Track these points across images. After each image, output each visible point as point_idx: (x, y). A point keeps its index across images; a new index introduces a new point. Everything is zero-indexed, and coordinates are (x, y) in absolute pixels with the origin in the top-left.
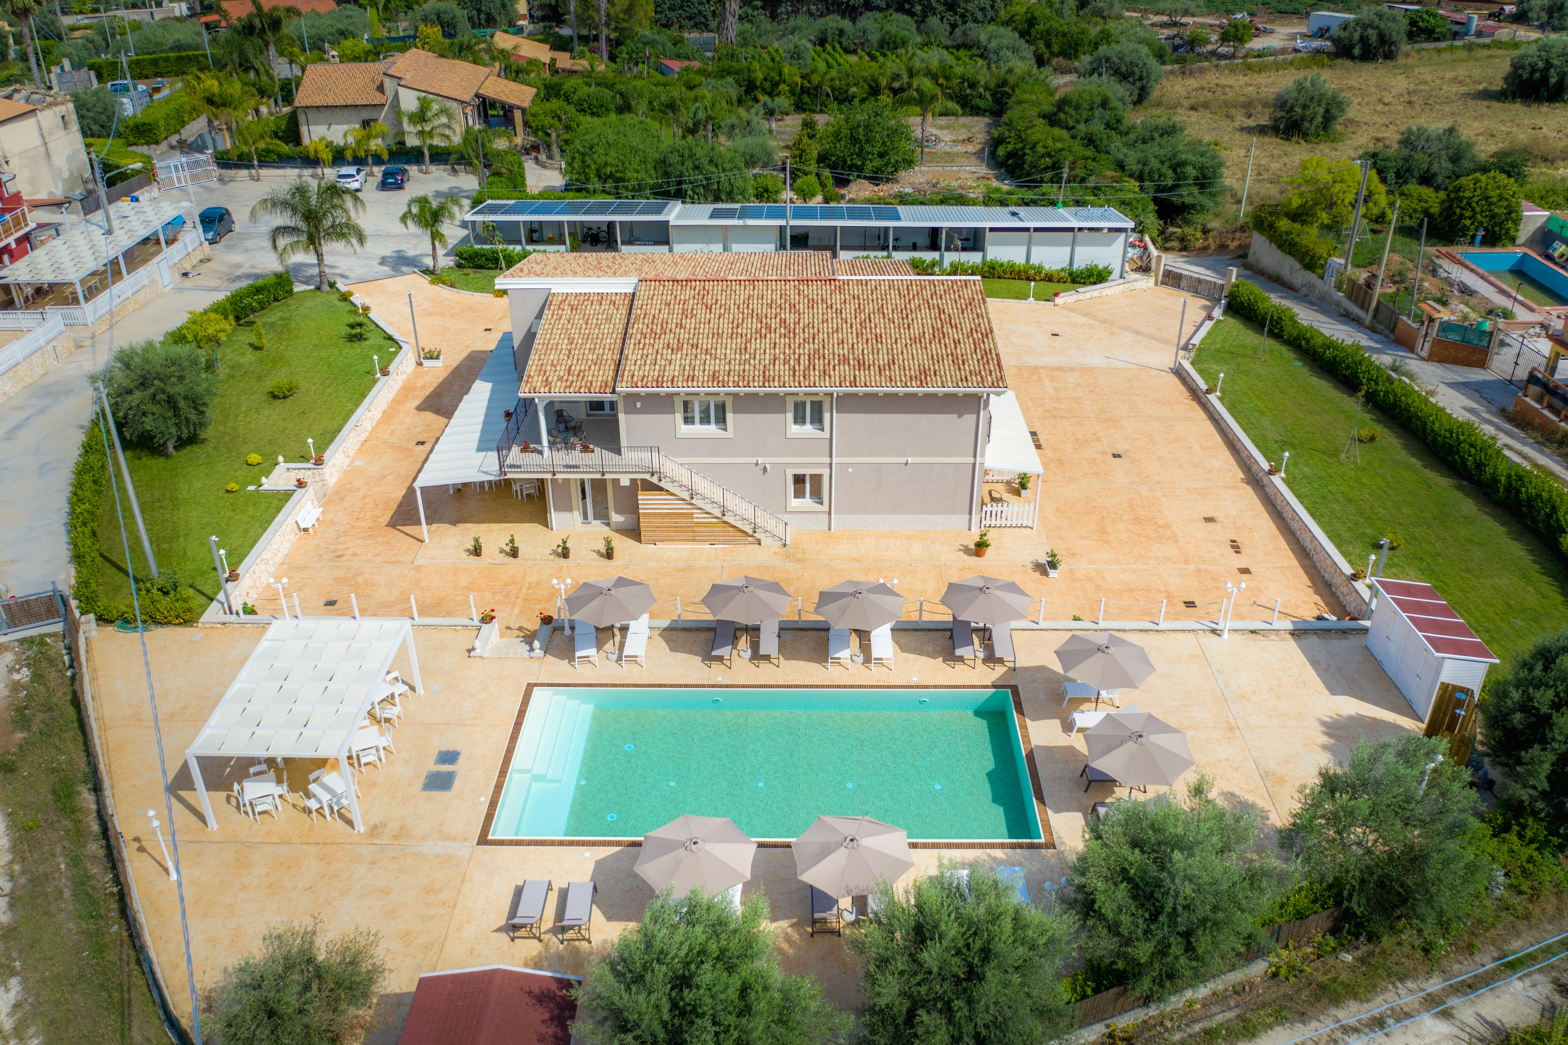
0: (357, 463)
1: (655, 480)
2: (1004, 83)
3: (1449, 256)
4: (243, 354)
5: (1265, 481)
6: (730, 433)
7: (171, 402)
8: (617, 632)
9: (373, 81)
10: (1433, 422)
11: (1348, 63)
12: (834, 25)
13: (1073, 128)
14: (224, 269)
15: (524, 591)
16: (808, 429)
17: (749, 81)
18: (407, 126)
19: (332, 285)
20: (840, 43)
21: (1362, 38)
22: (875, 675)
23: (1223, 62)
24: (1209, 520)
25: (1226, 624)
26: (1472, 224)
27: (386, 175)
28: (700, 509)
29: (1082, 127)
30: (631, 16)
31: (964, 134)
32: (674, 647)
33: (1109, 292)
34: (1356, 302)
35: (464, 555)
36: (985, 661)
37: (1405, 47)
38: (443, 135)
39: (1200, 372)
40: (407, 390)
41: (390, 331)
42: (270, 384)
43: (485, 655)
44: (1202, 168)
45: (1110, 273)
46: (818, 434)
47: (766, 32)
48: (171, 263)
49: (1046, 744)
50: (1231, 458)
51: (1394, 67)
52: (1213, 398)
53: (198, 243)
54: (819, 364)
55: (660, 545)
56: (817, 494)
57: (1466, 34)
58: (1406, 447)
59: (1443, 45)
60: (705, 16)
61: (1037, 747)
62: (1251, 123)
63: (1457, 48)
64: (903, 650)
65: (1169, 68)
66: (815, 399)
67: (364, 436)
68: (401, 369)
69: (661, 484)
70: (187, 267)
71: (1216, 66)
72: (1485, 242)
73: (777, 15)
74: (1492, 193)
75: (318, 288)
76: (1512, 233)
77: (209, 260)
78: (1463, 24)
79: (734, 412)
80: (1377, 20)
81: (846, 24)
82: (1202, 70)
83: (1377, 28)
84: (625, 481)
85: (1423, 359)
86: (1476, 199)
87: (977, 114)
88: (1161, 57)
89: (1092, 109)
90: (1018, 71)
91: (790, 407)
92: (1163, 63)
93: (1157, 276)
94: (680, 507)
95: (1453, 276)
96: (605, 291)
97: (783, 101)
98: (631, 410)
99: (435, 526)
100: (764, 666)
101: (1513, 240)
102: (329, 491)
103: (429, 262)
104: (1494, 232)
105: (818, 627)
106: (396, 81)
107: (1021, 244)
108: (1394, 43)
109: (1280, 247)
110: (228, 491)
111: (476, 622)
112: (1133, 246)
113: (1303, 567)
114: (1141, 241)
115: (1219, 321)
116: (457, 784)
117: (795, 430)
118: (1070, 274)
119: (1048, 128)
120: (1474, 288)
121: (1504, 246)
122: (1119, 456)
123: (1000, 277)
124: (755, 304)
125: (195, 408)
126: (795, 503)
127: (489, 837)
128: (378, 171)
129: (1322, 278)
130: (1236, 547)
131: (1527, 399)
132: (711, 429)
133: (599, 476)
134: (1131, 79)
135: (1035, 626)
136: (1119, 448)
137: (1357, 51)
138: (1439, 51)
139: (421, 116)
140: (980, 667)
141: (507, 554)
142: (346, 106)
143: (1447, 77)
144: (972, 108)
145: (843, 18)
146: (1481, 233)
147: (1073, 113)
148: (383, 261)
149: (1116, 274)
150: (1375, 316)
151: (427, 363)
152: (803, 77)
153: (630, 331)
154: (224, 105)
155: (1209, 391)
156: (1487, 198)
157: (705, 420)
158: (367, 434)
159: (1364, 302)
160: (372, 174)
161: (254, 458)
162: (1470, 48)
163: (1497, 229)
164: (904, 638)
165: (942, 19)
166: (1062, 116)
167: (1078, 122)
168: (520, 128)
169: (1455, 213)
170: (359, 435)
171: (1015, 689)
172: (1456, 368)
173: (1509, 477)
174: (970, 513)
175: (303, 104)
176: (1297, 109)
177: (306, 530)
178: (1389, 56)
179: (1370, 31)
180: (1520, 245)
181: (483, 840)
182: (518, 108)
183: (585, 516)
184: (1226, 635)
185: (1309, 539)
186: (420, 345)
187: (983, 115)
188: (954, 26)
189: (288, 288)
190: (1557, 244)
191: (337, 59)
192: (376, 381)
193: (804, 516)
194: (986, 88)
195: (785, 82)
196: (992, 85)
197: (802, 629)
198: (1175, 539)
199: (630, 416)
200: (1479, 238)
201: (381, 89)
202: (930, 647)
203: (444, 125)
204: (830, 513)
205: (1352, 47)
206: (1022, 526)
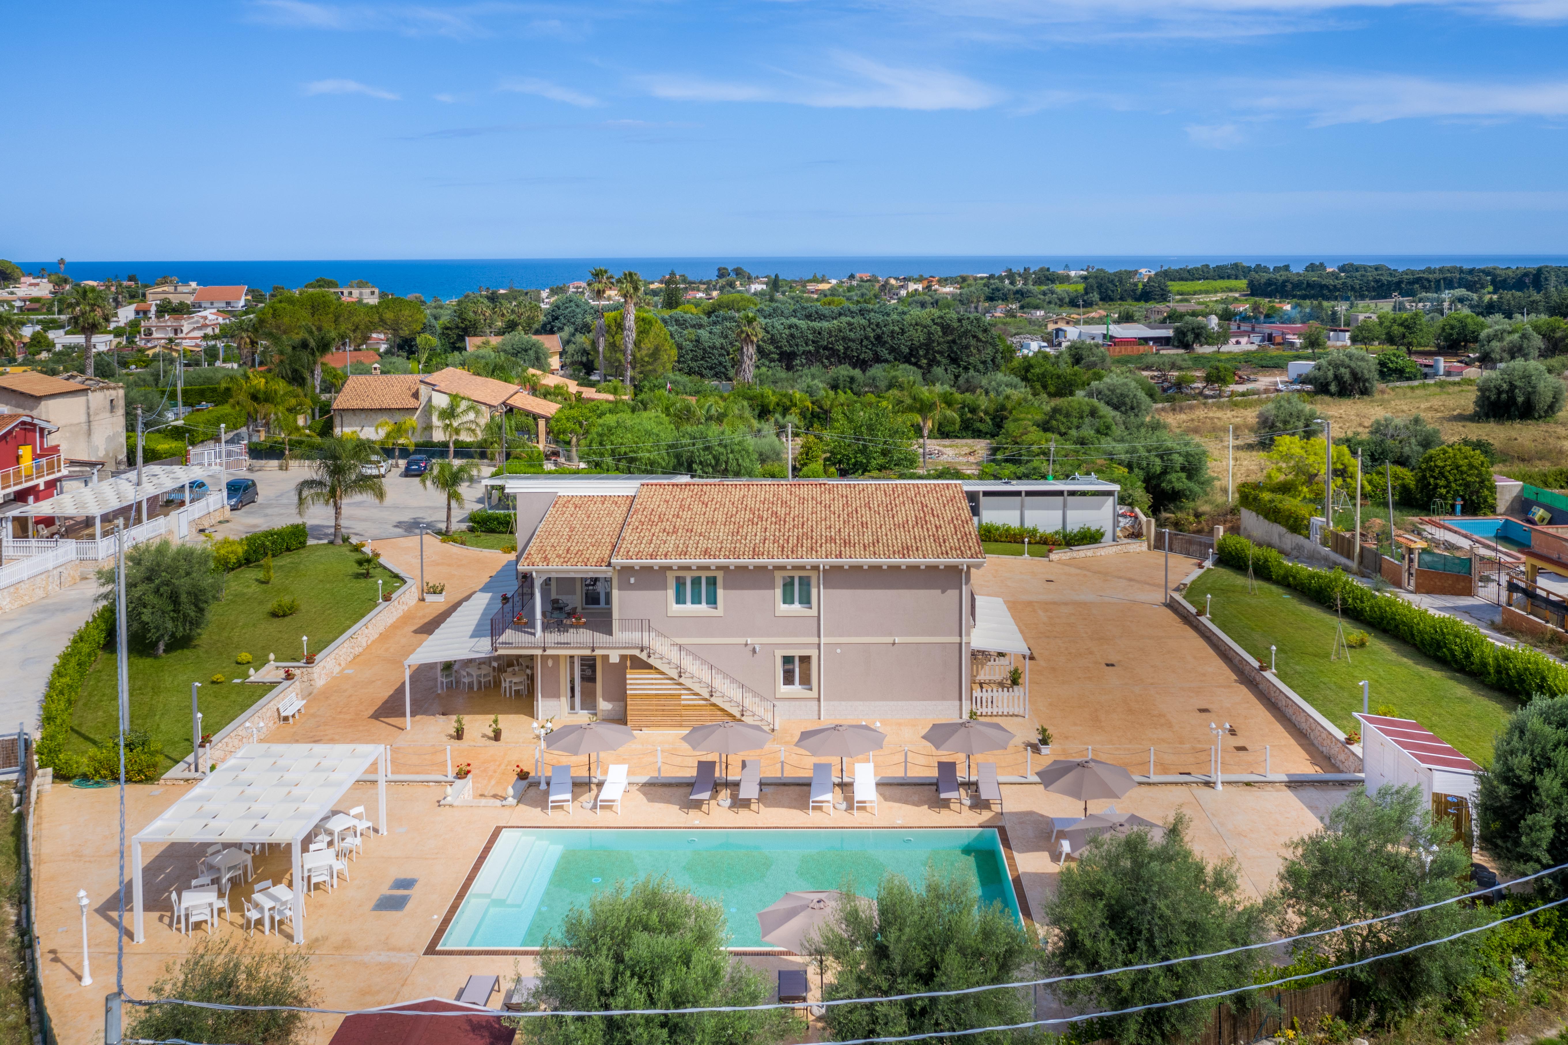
0: (346, 671)
1: (643, 656)
2: (1003, 408)
3: (1430, 523)
4: (248, 586)
5: (1258, 678)
6: (720, 611)
7: (174, 598)
8: (593, 787)
9: (409, 389)
10: (1418, 624)
11: (1327, 398)
12: (846, 373)
13: (1065, 434)
14: (241, 528)
15: (503, 767)
16: (796, 608)
17: (762, 406)
18: (435, 420)
19: (346, 540)
20: (851, 389)
21: (1336, 377)
22: (858, 818)
23: (1210, 401)
24: (1202, 711)
25: (1219, 777)
26: (1448, 492)
27: (409, 464)
28: (689, 689)
29: (1074, 432)
30: (655, 360)
31: (967, 450)
32: (651, 799)
33: (1103, 552)
34: (1342, 554)
35: (445, 739)
36: (971, 807)
37: (1380, 386)
38: (469, 429)
39: (1191, 602)
40: (405, 619)
41: (396, 570)
42: (271, 605)
43: (455, 804)
44: (1187, 455)
45: (1102, 535)
46: (806, 612)
47: (781, 380)
48: (191, 518)
49: (1034, 871)
50: (1223, 665)
51: (1372, 401)
52: (1205, 620)
53: (220, 505)
54: (807, 543)
55: (646, 731)
56: (806, 681)
57: (1436, 374)
58: (1396, 651)
59: (1416, 383)
60: (725, 367)
61: (1025, 873)
62: (1239, 442)
63: (1428, 385)
64: (886, 799)
65: (1160, 405)
66: (803, 573)
67: (357, 650)
68: (403, 599)
69: (651, 661)
70: (206, 524)
71: (1204, 404)
72: (1465, 511)
73: (793, 367)
74: (1461, 463)
75: (331, 543)
76: (1490, 500)
77: (227, 521)
78: (1431, 366)
79: (725, 588)
80: (1347, 360)
81: (857, 373)
82: (1191, 408)
83: (1349, 367)
84: (614, 658)
85: (1411, 592)
86: (1448, 468)
87: (979, 437)
88: (1151, 395)
89: (1082, 417)
90: (1015, 397)
91: (779, 583)
92: (1155, 402)
93: (1148, 540)
94: (667, 688)
95: (1437, 536)
96: (608, 494)
97: (793, 419)
98: (625, 586)
99: (418, 717)
100: (743, 812)
101: (1493, 509)
102: (315, 691)
103: (443, 526)
104: (1472, 501)
105: (801, 782)
106: (430, 389)
107: (1014, 508)
108: (1366, 380)
109: (1266, 517)
110: (213, 682)
111: (450, 778)
112: (1124, 516)
113: (1301, 745)
114: (1132, 512)
115: (1209, 569)
116: (410, 906)
117: (783, 608)
118: (1064, 537)
119: (1041, 433)
120: (1459, 544)
121: (1485, 514)
122: (1113, 665)
123: (996, 541)
124: (750, 502)
125: (196, 606)
126: (784, 690)
127: (438, 948)
128: (402, 463)
129: (1308, 538)
130: (1233, 732)
131: (1512, 608)
132: (703, 608)
133: (588, 652)
134: (1123, 409)
135: (1023, 780)
136: (1112, 659)
137: (1333, 388)
138: (1412, 388)
139: (449, 413)
140: (966, 811)
141: (490, 738)
142: (380, 410)
143: (1422, 406)
144: (974, 431)
145: (854, 368)
146: (1459, 503)
147: (1064, 420)
148: (398, 525)
149: (1109, 535)
150: (1361, 562)
151: (429, 598)
152: (813, 403)
153: (629, 520)
154: (267, 400)
155: (1200, 613)
156: (1458, 467)
157: (696, 600)
158: (361, 650)
159: (1349, 551)
160: (397, 466)
161: (245, 656)
162: (1442, 385)
163: (1474, 497)
164: (888, 791)
165: (946, 370)
166: (1054, 422)
167: (1070, 428)
168: (542, 436)
169: (1429, 484)
170: (353, 647)
171: (1002, 830)
172: (1443, 597)
173: (1496, 659)
174: (960, 699)
175: (340, 407)
176: (1278, 424)
177: (286, 719)
178: (1365, 392)
179: (1342, 370)
180: (1501, 514)
181: (431, 950)
182: (543, 417)
183: (572, 708)
184: (1219, 787)
185: (1303, 720)
186: (425, 580)
187: (985, 438)
188: (957, 377)
189: (302, 539)
190: (1535, 509)
191: (378, 371)
192: (376, 605)
193: (793, 703)
194: (986, 413)
195: (795, 405)
196: (991, 411)
197: (785, 784)
198: (1170, 726)
199: (623, 592)
200: (1458, 508)
201: (416, 395)
202: (916, 798)
203: (471, 421)
204: (819, 700)
205: (1328, 384)
206: (1013, 715)
